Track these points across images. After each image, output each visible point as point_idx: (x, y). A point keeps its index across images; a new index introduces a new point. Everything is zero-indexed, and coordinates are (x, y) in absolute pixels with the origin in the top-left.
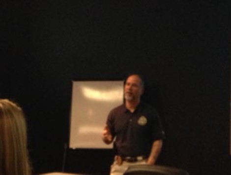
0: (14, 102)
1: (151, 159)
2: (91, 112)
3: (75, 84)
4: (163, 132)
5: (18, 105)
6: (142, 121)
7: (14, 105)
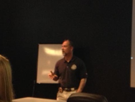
0: (5, 56)
1: (79, 89)
2: (49, 62)
3: (40, 46)
4: (87, 74)
5: (7, 58)
6: (74, 67)
7: (4, 58)
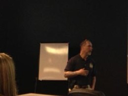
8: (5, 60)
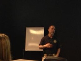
0: (6, 35)
7: (6, 36)
8: (4, 38)
